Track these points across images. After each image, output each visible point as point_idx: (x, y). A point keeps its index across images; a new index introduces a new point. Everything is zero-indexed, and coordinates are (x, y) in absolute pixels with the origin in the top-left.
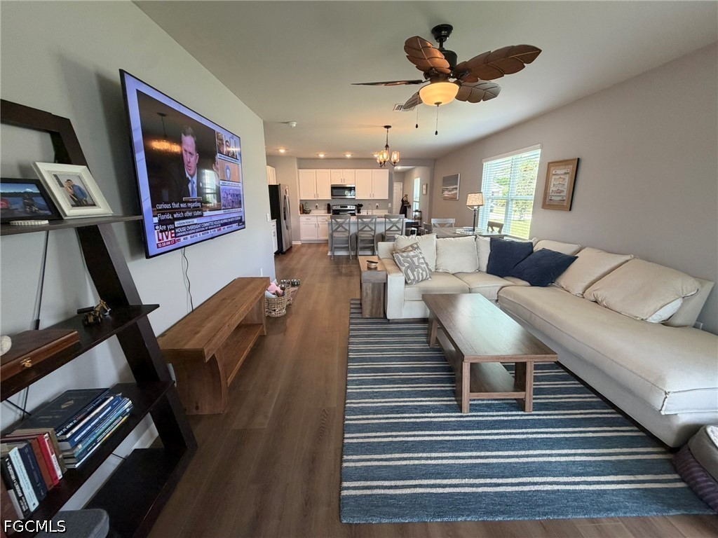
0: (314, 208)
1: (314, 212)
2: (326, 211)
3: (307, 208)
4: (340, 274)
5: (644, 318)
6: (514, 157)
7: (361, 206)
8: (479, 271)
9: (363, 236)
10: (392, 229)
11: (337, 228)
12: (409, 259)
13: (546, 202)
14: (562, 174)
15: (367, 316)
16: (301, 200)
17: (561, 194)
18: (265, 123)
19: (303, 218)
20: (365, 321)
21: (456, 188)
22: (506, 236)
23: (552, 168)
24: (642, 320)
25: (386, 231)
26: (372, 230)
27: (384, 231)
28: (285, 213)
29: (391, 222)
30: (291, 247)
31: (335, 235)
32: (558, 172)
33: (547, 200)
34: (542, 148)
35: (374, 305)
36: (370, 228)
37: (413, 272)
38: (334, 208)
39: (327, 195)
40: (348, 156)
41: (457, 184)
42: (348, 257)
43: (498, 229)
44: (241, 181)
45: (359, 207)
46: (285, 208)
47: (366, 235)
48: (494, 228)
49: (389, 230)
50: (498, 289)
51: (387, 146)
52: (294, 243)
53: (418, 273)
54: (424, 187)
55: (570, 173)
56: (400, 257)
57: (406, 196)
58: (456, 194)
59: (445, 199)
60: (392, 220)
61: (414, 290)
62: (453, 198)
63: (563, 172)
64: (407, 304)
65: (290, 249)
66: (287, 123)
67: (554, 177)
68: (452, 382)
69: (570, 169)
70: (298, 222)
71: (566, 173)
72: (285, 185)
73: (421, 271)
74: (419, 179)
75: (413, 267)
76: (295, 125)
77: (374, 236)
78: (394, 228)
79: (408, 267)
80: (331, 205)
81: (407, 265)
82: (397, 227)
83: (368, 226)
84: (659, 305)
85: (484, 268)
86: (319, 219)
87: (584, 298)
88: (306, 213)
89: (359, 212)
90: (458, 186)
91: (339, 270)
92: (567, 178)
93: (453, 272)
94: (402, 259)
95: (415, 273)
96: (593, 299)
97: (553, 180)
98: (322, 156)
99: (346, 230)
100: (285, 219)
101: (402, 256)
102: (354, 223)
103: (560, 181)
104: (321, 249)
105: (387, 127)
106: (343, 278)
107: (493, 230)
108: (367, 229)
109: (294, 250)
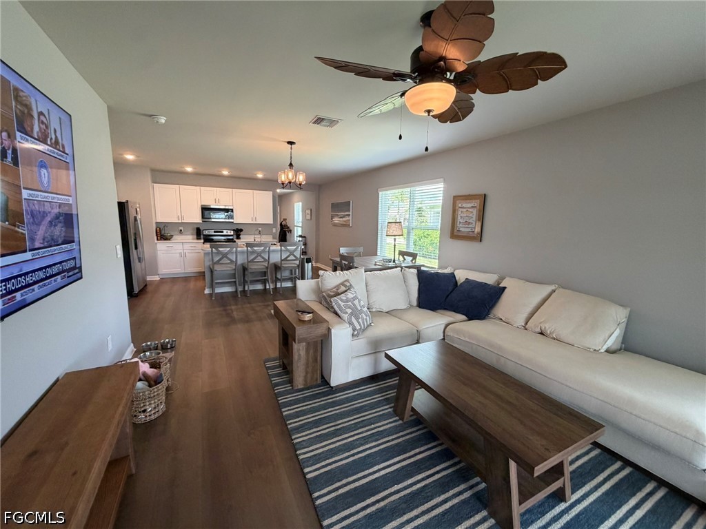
0: (177, 232)
1: (178, 238)
2: (195, 236)
3: (167, 232)
4: (233, 321)
5: (597, 349)
6: (412, 189)
7: (241, 230)
8: (411, 306)
9: (254, 267)
10: (289, 259)
11: (220, 260)
12: (350, 303)
13: (454, 232)
14: (469, 208)
15: (301, 386)
16: (157, 223)
17: (470, 226)
18: (111, 111)
19: (162, 246)
20: (300, 395)
21: (349, 215)
22: (423, 266)
23: (458, 202)
24: (595, 350)
25: (282, 260)
26: (265, 260)
27: (280, 260)
28: (135, 240)
29: (288, 250)
30: (146, 285)
31: (217, 268)
32: (464, 205)
33: (455, 231)
34: (445, 182)
35: (310, 370)
36: (263, 258)
37: (357, 319)
38: (206, 233)
39: (196, 218)
40: (225, 173)
41: (349, 211)
42: (234, 294)
43: (411, 258)
44: (73, 193)
45: (238, 232)
46: (135, 234)
47: (258, 266)
48: (405, 257)
49: (286, 259)
50: (443, 327)
51: (291, 165)
52: (149, 278)
53: (363, 319)
54: (309, 212)
55: (478, 207)
56: (340, 302)
57: (285, 220)
58: (349, 220)
59: (335, 225)
60: (288, 248)
61: (361, 344)
62: (346, 225)
63: (470, 205)
64: (356, 361)
65: (143, 290)
66: (151, 116)
67: (461, 210)
68: (466, 480)
69: (477, 203)
70: (155, 249)
71: (473, 207)
72: (135, 203)
73: (365, 317)
74: (301, 203)
75: (356, 313)
76: (163, 121)
77: (267, 268)
78: (292, 257)
79: (352, 314)
80: (202, 229)
81: (349, 311)
82: (295, 256)
83: (260, 256)
84: (607, 335)
85: (415, 303)
86: (187, 246)
87: (526, 329)
88: (166, 239)
89: (238, 237)
90: (351, 214)
91: (228, 315)
92: (475, 211)
93: (387, 311)
94: (342, 304)
95: (360, 320)
96: (538, 330)
97: (460, 213)
98: (189, 169)
99: (232, 261)
100: (136, 248)
101: (342, 300)
102: (242, 252)
103: (468, 213)
104: (192, 285)
105: (291, 143)
106: (240, 326)
107: (405, 259)
108: (259, 259)
109: (149, 288)
